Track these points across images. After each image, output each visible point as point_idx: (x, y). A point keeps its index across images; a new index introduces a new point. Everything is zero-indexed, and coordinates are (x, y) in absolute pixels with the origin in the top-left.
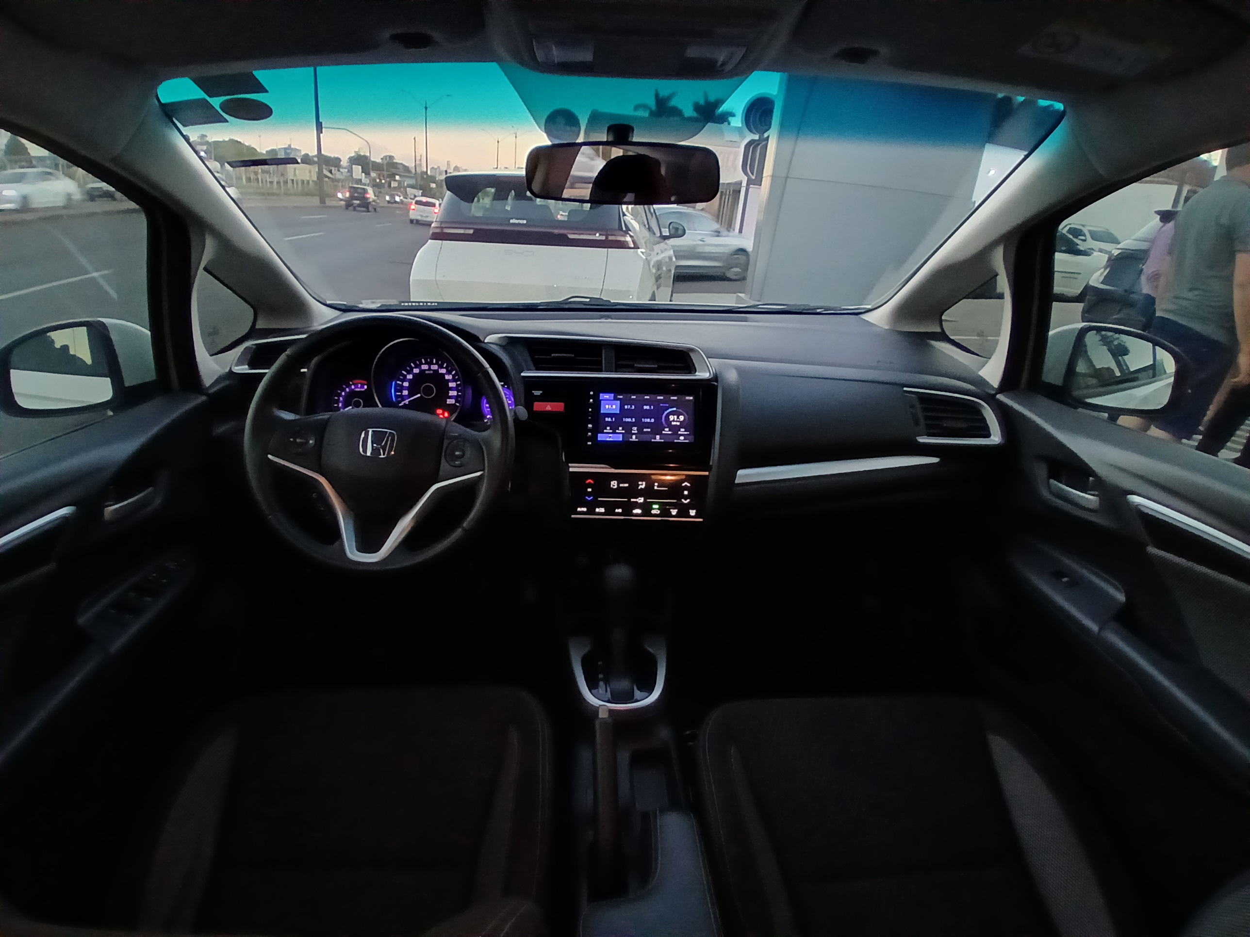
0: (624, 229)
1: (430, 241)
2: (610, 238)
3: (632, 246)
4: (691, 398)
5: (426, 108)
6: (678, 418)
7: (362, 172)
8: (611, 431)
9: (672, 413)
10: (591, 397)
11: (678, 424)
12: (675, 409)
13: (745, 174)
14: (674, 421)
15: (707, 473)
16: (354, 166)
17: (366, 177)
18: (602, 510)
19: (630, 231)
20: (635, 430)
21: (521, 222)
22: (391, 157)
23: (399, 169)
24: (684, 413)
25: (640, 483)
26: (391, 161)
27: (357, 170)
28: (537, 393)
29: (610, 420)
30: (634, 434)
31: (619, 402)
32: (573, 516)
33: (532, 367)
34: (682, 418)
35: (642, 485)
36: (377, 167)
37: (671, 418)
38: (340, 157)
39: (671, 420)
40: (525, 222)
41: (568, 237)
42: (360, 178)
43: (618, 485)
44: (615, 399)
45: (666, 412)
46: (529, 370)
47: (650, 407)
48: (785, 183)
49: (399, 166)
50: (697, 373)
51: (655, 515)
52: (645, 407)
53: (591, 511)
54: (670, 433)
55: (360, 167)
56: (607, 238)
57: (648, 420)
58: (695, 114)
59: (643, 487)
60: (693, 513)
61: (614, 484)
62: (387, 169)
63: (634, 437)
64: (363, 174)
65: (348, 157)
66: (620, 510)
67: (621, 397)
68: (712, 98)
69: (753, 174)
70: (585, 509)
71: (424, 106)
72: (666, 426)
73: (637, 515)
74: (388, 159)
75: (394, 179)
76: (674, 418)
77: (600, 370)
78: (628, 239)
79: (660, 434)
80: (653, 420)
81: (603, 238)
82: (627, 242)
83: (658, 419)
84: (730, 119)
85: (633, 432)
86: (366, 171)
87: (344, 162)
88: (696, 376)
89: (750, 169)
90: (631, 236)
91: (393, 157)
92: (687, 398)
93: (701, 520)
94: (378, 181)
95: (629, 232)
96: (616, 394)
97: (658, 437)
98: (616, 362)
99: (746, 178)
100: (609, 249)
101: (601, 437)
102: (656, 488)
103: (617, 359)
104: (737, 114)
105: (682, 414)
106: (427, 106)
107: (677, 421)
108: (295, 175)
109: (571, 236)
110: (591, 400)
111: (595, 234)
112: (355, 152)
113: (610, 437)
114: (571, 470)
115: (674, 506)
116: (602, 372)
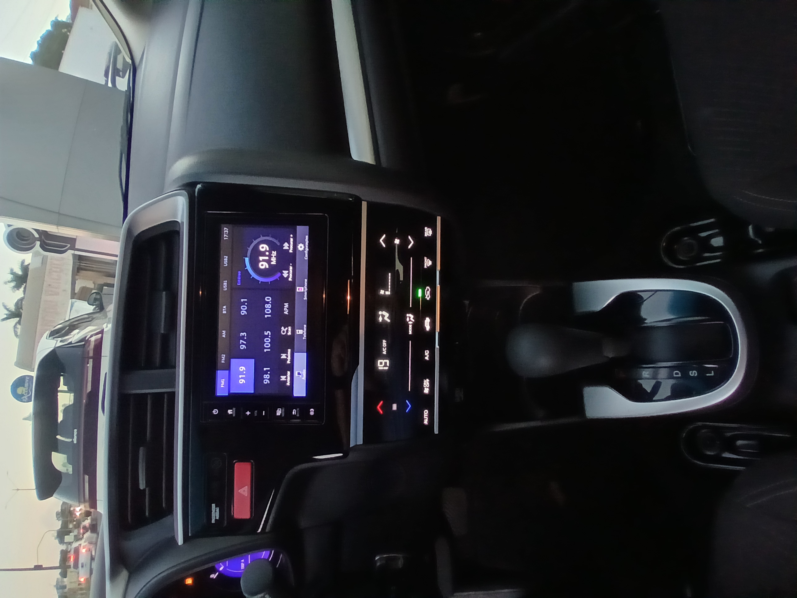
0: (83, 343)
1: (98, 510)
2: (91, 354)
3: (100, 335)
4: (226, 230)
5: (18, 490)
6: (263, 254)
7: (69, 535)
8: (289, 373)
9: (254, 263)
10: (223, 412)
11: (274, 253)
12: (247, 260)
13: (66, 252)
14: (269, 261)
15: (364, 205)
16: (65, 541)
17: (73, 532)
18: (426, 383)
19: (86, 337)
20: (286, 331)
21: (75, 433)
22: (57, 514)
23: (66, 508)
24: (255, 242)
25: (380, 319)
26: (60, 513)
27: (67, 538)
28: (215, 514)
29: (266, 376)
30: (293, 331)
31: (233, 361)
32: (436, 431)
33: (166, 520)
34: (264, 247)
35: (383, 316)
36: (65, 525)
37: (263, 265)
38: (60, 550)
39: (267, 267)
40: (76, 430)
41: (90, 392)
42: (73, 536)
43: (384, 357)
44: (228, 367)
45: (253, 275)
46: (172, 528)
47: (243, 303)
48: (64, 215)
49: (63, 508)
50: (179, 220)
51: (433, 294)
52: (244, 312)
53: (428, 401)
54: (291, 268)
55: (66, 536)
56: (91, 358)
57: (268, 306)
58: (22, 289)
59: (387, 315)
60: (428, 232)
61: (383, 364)
62: (66, 518)
63: (299, 332)
64: (71, 534)
65: (59, 544)
66: (427, 353)
67: (223, 357)
68: (10, 277)
69: (67, 246)
70: (426, 413)
71: (16, 491)
72: (279, 274)
73: (433, 323)
74: (59, 516)
75: (73, 511)
76: (263, 260)
77: (172, 396)
78: (93, 339)
79: (293, 285)
80: (268, 299)
81: (91, 361)
82: (96, 341)
83: (265, 289)
84: (26, 263)
85: (289, 333)
86: (68, 533)
87: (64, 547)
88: (183, 223)
89: (64, 248)
90: (91, 336)
91: (56, 513)
92: (225, 237)
93: (439, 219)
94: (75, 523)
95: (87, 339)
96: (219, 365)
97: (299, 289)
98: (156, 368)
99: (69, 251)
100: (102, 355)
101: (300, 391)
102: (388, 293)
103: (149, 365)
104: (23, 258)
105: (256, 247)
106: (16, 489)
107: (270, 256)
108: (74, 582)
109: (89, 389)
110: (230, 412)
111: (88, 367)
112: (55, 539)
113: (299, 374)
114: (360, 441)
115: (419, 263)
116: (174, 393)
